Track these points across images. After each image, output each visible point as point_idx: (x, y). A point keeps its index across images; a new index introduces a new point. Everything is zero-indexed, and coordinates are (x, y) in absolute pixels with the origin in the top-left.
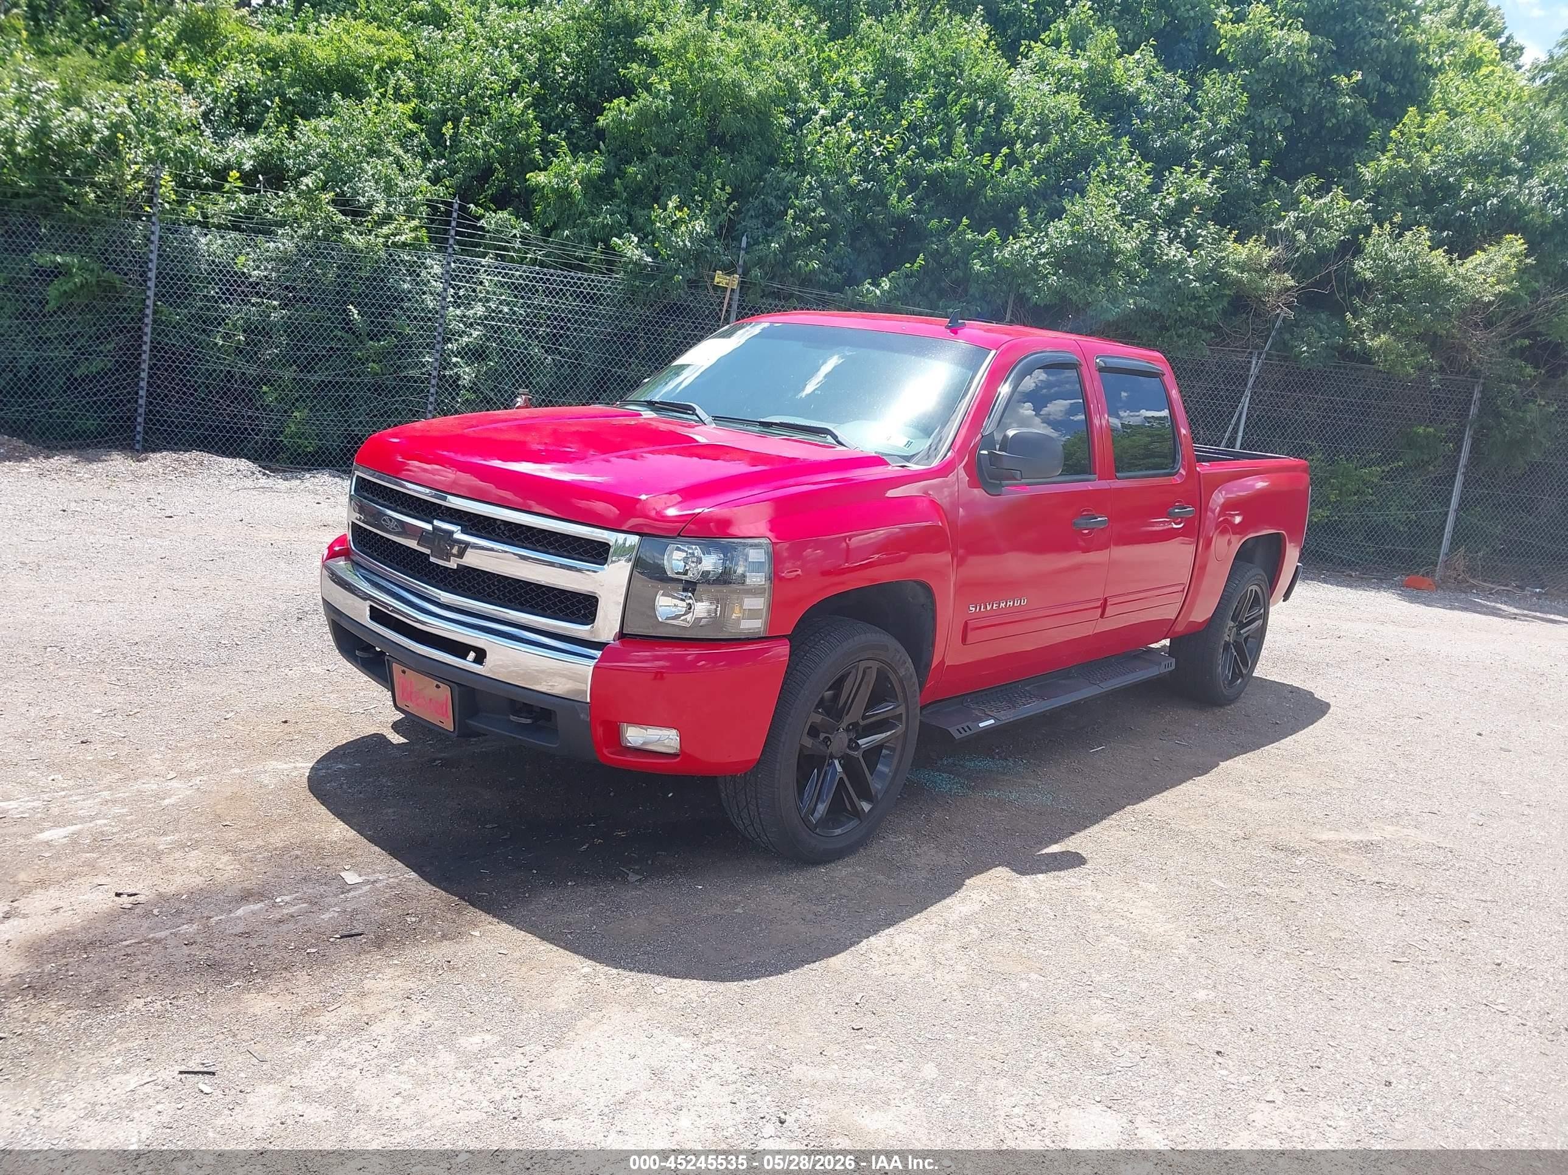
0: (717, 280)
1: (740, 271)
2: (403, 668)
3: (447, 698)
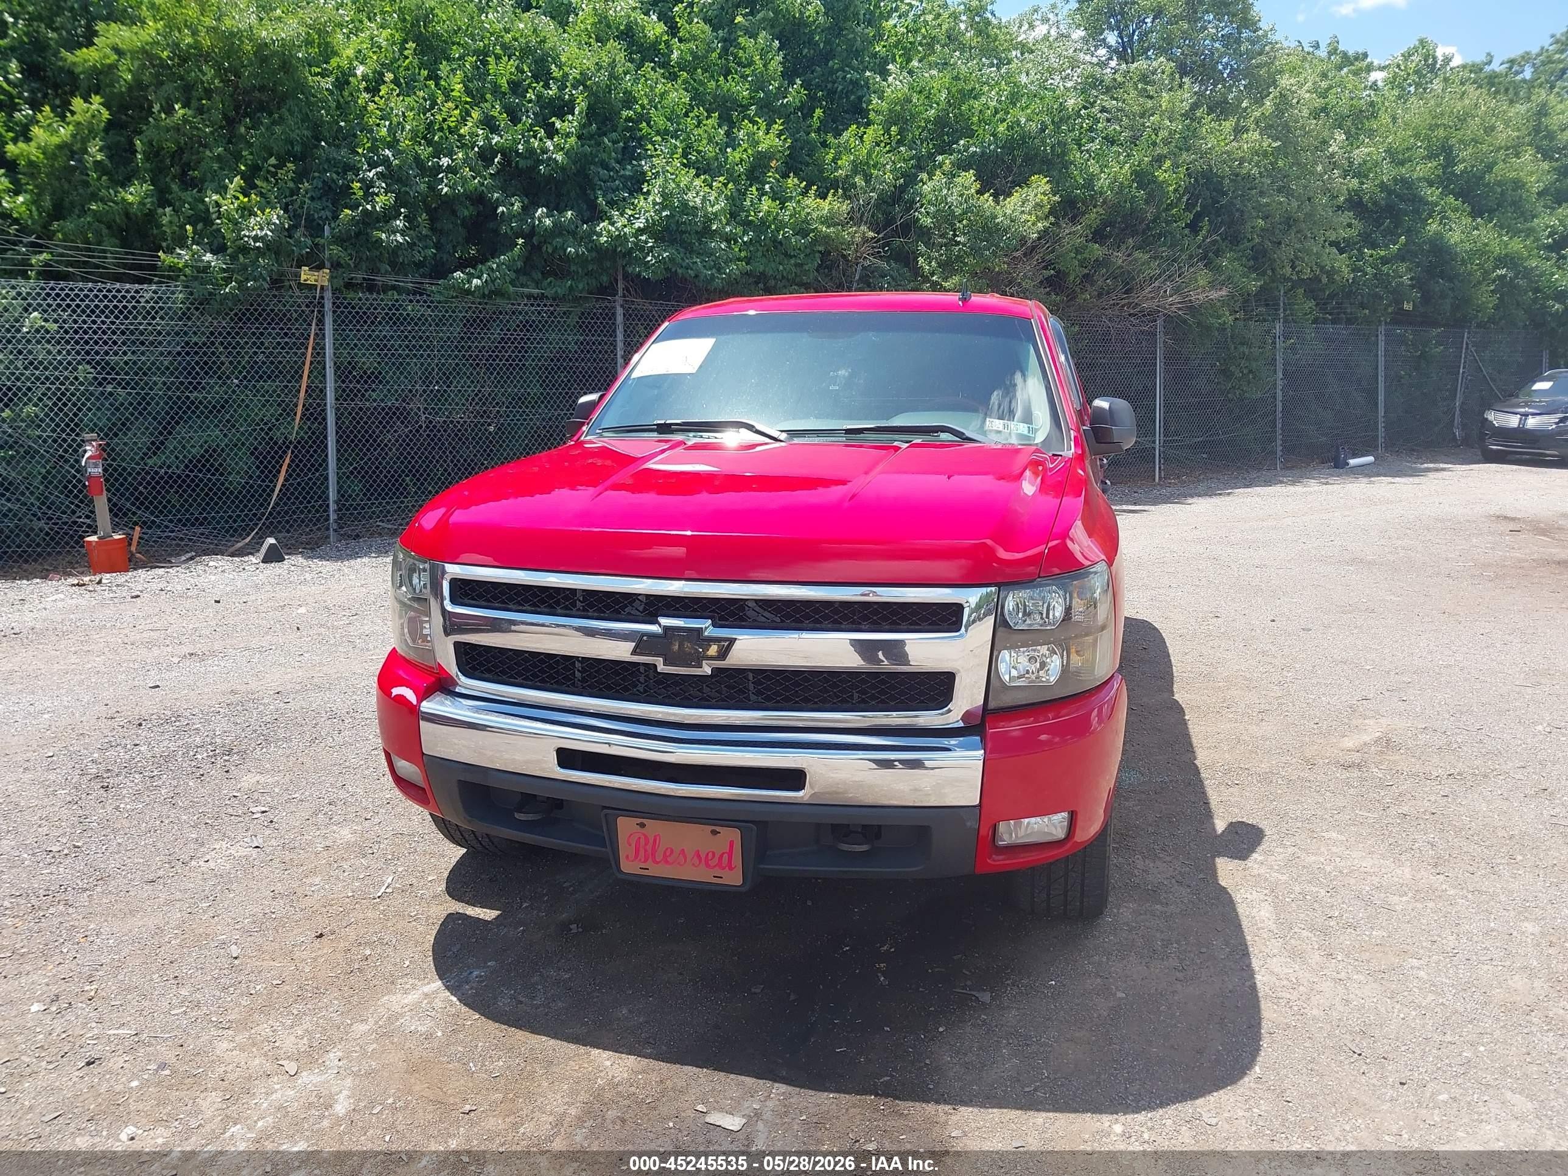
0: (303, 277)
1: (328, 264)
2: (639, 821)
3: (732, 844)
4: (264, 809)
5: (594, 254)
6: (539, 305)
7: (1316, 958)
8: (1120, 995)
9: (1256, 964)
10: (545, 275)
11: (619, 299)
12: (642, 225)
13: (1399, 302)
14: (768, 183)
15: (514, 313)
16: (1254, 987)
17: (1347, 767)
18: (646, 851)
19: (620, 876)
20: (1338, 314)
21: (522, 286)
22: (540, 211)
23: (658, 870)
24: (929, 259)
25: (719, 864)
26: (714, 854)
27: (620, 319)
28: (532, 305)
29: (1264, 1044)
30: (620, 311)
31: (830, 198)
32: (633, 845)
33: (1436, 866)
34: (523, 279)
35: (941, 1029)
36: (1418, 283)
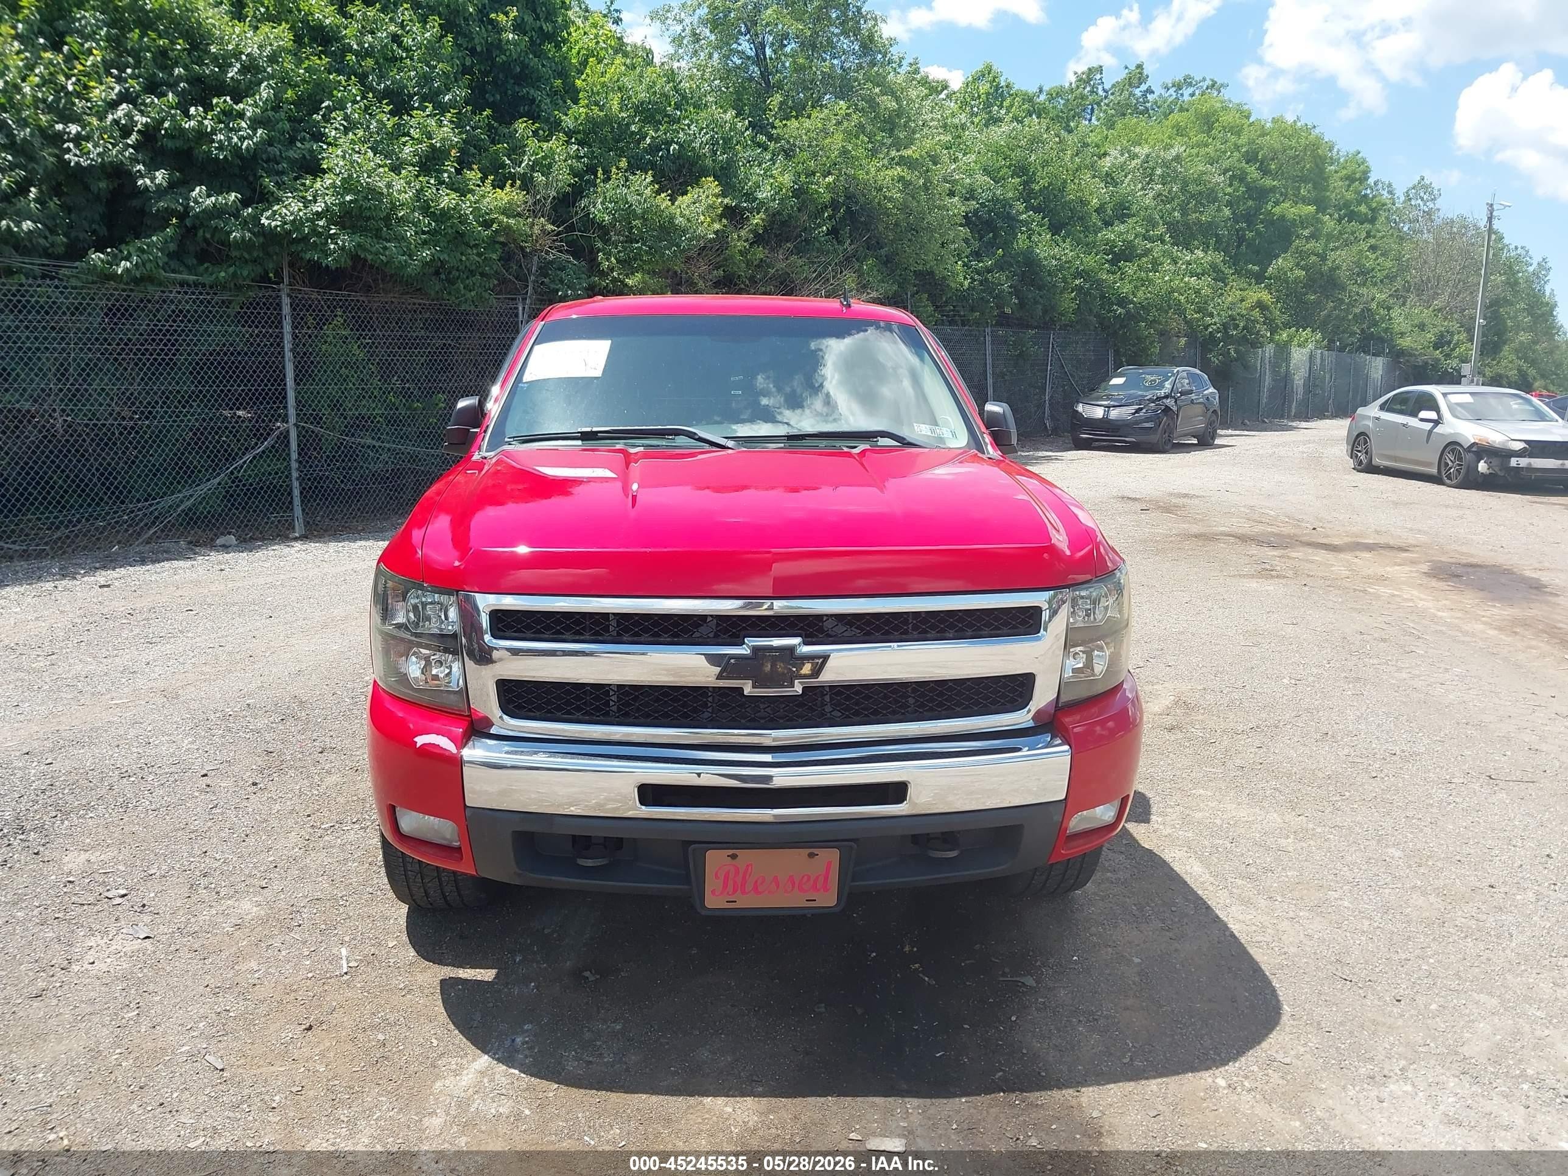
2: (730, 852)
3: (829, 864)
4: (124, 892)
5: (261, 240)
6: (194, 294)
7: (1263, 903)
8: (1137, 960)
9: (1222, 915)
10: (201, 262)
11: (285, 288)
12: (320, 209)
13: (999, 307)
14: (446, 171)
15: (164, 301)
16: (1233, 935)
17: (1171, 729)
18: (735, 883)
19: (703, 913)
20: (954, 316)
21: (174, 271)
22: (198, 189)
23: (746, 901)
24: (608, 255)
25: (815, 888)
26: (809, 878)
27: (286, 310)
28: (186, 293)
29: (1276, 984)
30: (286, 301)
31: (508, 188)
32: (722, 878)
33: (1293, 810)
34: (173, 264)
35: (1014, 1018)
36: (1016, 291)
